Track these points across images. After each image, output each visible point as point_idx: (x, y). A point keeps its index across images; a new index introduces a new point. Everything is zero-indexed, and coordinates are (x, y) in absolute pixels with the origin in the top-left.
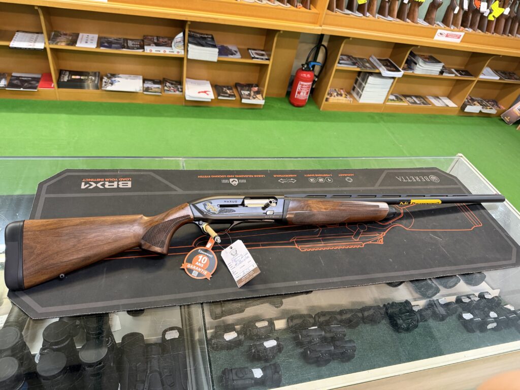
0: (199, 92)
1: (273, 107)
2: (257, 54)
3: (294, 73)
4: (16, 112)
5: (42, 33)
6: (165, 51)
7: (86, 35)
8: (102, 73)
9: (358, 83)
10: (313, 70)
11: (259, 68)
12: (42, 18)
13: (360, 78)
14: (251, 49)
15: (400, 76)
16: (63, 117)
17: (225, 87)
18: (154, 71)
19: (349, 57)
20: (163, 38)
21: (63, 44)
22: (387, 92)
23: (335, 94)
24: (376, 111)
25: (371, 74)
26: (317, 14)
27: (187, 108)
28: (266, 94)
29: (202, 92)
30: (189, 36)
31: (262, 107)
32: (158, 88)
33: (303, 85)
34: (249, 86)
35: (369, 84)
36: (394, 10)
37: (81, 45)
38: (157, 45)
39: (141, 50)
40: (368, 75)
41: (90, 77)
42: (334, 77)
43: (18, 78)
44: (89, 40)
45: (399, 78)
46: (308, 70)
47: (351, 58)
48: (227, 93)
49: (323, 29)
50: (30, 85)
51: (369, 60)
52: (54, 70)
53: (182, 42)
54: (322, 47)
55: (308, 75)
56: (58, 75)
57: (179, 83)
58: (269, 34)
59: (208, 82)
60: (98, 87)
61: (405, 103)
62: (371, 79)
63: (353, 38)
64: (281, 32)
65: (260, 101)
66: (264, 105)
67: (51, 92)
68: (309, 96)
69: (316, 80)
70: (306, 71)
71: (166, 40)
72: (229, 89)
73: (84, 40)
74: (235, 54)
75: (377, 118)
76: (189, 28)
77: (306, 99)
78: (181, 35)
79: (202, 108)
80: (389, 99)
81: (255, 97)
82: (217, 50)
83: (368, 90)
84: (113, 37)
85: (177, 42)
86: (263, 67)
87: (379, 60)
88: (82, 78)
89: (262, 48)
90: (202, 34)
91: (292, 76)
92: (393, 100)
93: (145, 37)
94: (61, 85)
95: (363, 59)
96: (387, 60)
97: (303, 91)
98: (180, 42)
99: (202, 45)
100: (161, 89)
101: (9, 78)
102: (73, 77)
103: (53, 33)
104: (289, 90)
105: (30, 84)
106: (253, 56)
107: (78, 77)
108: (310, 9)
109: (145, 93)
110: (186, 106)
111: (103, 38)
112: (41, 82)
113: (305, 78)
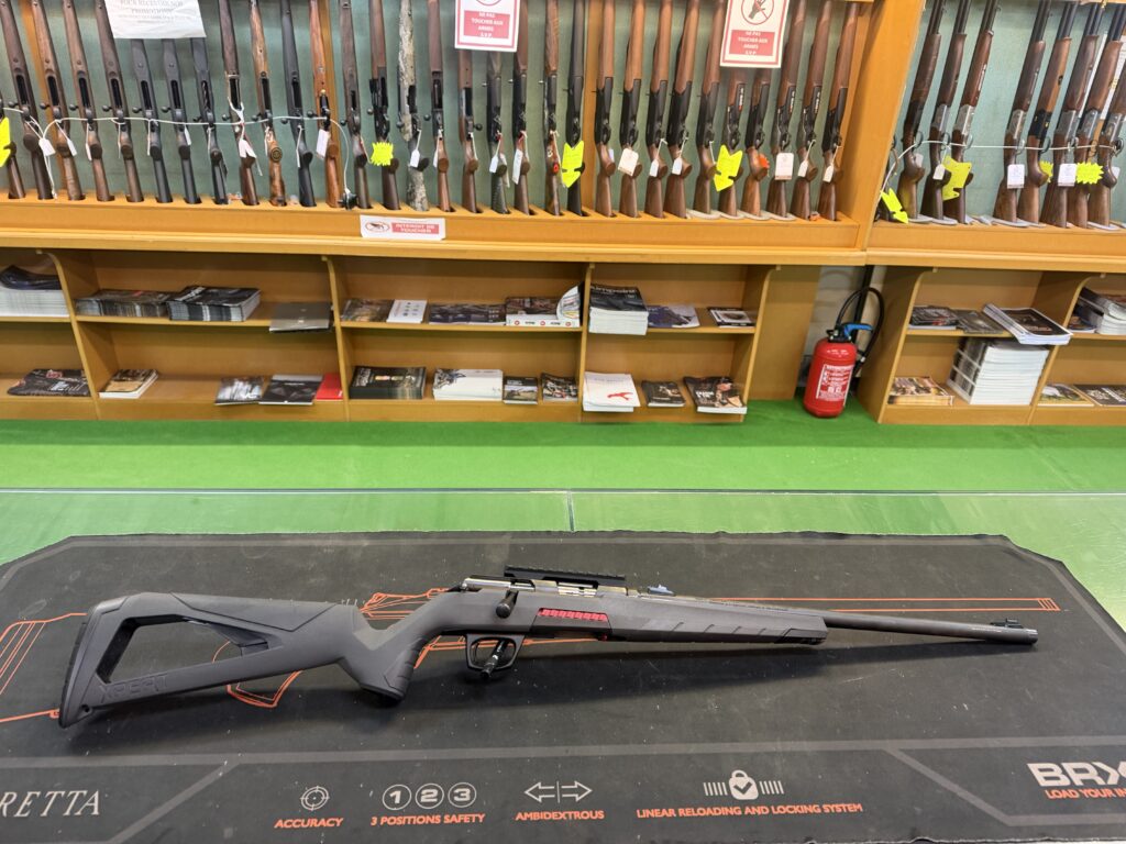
0: (610, 396)
2: (728, 316)
3: (809, 349)
4: (272, 444)
6: (543, 323)
7: (404, 303)
8: (429, 369)
9: (962, 364)
10: (854, 340)
11: (732, 343)
12: (332, 275)
13: (964, 354)
14: (714, 309)
15: (1066, 342)
16: (355, 449)
17: (662, 384)
18: (525, 360)
20: (541, 299)
21: (365, 319)
22: (1036, 380)
23: (913, 388)
24: (1015, 424)
25: (993, 341)
26: (853, 227)
27: (586, 428)
28: (750, 394)
29: (616, 395)
30: (592, 293)
31: (741, 421)
32: (533, 391)
33: (832, 371)
34: (712, 382)
35: (989, 362)
36: (1030, 207)
37: (396, 319)
38: (530, 311)
39: (503, 323)
40: (984, 344)
41: (408, 377)
42: (903, 353)
43: (281, 383)
44: (410, 313)
45: (1061, 346)
46: (841, 340)
48: (666, 395)
49: (868, 256)
50: (300, 396)
51: (984, 313)
52: (346, 368)
53: (577, 307)
54: (870, 293)
55: (843, 351)
56: (351, 376)
57: (571, 381)
58: (752, 274)
59: (629, 376)
60: (418, 395)
61: (1086, 403)
62: (992, 353)
63: (939, 268)
64: (778, 269)
65: (736, 408)
66: (746, 416)
67: (336, 406)
68: (849, 394)
69: (863, 360)
70: (837, 342)
71: (547, 302)
72: (670, 388)
73: (402, 311)
75: (1018, 436)
76: (592, 278)
77: (842, 401)
78: (574, 291)
79: (615, 426)
80: (1042, 396)
81: (725, 401)
82: (645, 315)
83: (989, 376)
84: (450, 303)
85: (565, 306)
86: (741, 341)
87: (1006, 312)
88: (393, 378)
89: (739, 306)
90: (616, 288)
91: (806, 356)
92: (1055, 397)
93: (509, 300)
94: (355, 393)
95: (970, 312)
96: (1030, 312)
97: (833, 383)
98: (572, 304)
99: (618, 308)
100: (538, 394)
101: (266, 385)
102: (378, 378)
103: (349, 302)
104: (802, 384)
105: (303, 392)
106: (719, 320)
107: (386, 378)
108: (836, 220)
109: (506, 402)
110: (583, 424)
111: (435, 306)
112: (320, 391)
113: (836, 356)
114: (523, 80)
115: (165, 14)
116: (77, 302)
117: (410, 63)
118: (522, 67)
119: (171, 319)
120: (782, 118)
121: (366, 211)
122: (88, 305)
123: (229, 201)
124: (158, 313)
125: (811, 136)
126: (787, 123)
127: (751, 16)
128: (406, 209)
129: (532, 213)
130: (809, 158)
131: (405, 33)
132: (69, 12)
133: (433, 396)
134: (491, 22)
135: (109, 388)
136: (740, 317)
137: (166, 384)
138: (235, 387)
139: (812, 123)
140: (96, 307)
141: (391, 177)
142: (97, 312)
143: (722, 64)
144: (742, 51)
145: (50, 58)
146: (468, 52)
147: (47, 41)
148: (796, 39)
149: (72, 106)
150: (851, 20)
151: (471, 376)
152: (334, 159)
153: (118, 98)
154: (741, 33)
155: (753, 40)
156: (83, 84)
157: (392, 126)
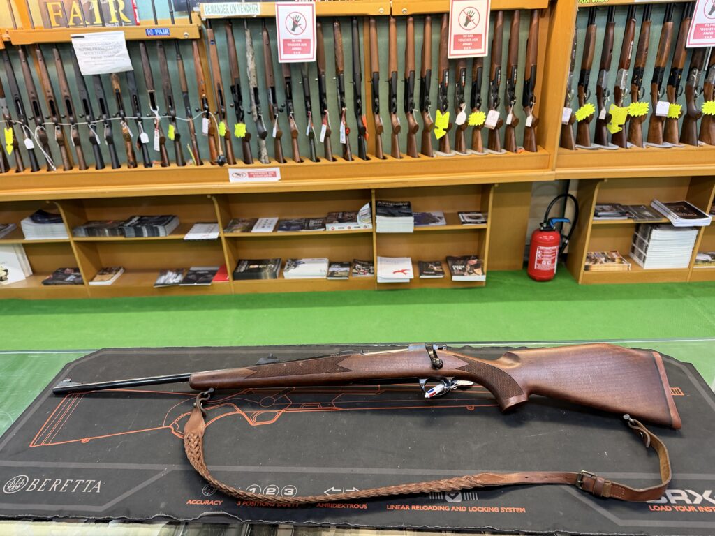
0: (394, 273)
1: (501, 283)
2: (470, 217)
3: (529, 236)
5: (217, 223)
6: (349, 228)
7: (265, 219)
8: (283, 259)
9: (637, 242)
10: (559, 229)
11: (477, 234)
12: (217, 206)
13: (639, 234)
14: (461, 213)
15: (709, 224)
16: (234, 312)
17: (431, 263)
18: (342, 251)
19: (614, 206)
20: (349, 212)
21: (238, 231)
22: (691, 251)
23: (603, 259)
24: (678, 281)
25: (657, 226)
26: (547, 155)
27: (379, 293)
28: (488, 267)
29: (399, 272)
30: (377, 206)
31: (484, 285)
32: (346, 271)
33: (543, 251)
35: (654, 240)
37: (257, 231)
38: (341, 221)
39: (322, 229)
40: (650, 228)
41: (269, 265)
42: (591, 236)
43: (194, 272)
44: (266, 227)
45: (706, 227)
46: (549, 229)
47: (618, 206)
48: (433, 270)
49: (556, 174)
51: (651, 207)
52: (230, 262)
53: (370, 216)
54: (569, 199)
55: (551, 237)
56: (234, 269)
57: (370, 263)
58: (483, 190)
59: (409, 259)
60: (274, 276)
62: (656, 234)
63: (609, 179)
64: (496, 186)
66: (487, 281)
67: (224, 285)
68: (558, 265)
69: (567, 242)
70: (546, 231)
71: (352, 214)
72: (436, 266)
73: (262, 225)
74: (438, 221)
75: (679, 290)
76: (376, 197)
77: (553, 270)
78: (367, 206)
79: (399, 292)
80: (697, 261)
82: (411, 219)
83: (655, 249)
84: (293, 218)
85: (362, 216)
86: (482, 233)
87: (666, 204)
88: (260, 266)
89: (479, 210)
90: (396, 202)
93: (330, 214)
94: (236, 276)
95: (641, 206)
96: (684, 203)
97: (546, 258)
98: (366, 214)
99: (393, 215)
100: (350, 272)
101: (186, 273)
102: (251, 267)
103: (232, 221)
104: (526, 259)
105: (204, 278)
106: (463, 220)
107: (256, 266)
108: (537, 151)
109: (329, 278)
110: (379, 290)
111: (282, 220)
112: (217, 275)
113: (545, 241)
114: (323, 79)
115: (110, 58)
116: (73, 229)
117: (253, 74)
118: (322, 71)
119: (125, 237)
120: (494, 88)
121: (232, 166)
122: (79, 231)
123: (153, 165)
124: (118, 234)
125: (513, 98)
126: (497, 91)
127: (466, 25)
128: (257, 163)
129: (334, 160)
130: (513, 112)
131: (249, 56)
132: (59, 62)
133: (283, 277)
134: (299, 45)
135: (95, 279)
136: (478, 218)
137: (129, 275)
138: (167, 276)
139: (513, 89)
140: (84, 232)
141: (247, 144)
142: (84, 235)
143: (449, 57)
144: (462, 48)
145: (50, 89)
146: (288, 65)
147: (48, 80)
148: (498, 36)
149: (62, 116)
150: (535, 21)
151: (308, 263)
152: (213, 135)
153: (87, 109)
154: (461, 36)
155: (468, 40)
156: (68, 103)
157: (246, 114)
